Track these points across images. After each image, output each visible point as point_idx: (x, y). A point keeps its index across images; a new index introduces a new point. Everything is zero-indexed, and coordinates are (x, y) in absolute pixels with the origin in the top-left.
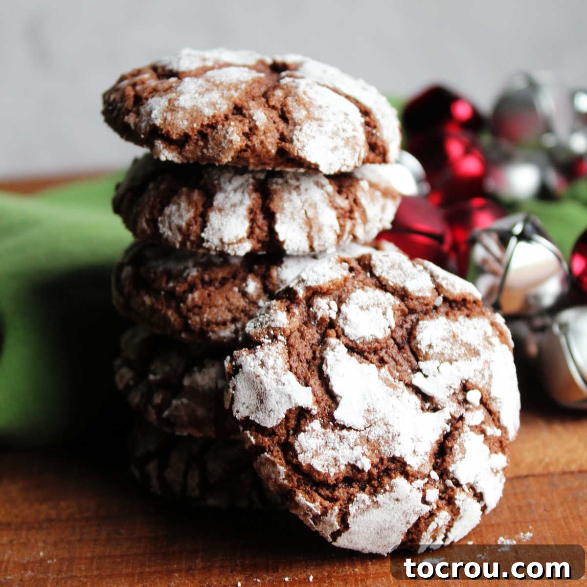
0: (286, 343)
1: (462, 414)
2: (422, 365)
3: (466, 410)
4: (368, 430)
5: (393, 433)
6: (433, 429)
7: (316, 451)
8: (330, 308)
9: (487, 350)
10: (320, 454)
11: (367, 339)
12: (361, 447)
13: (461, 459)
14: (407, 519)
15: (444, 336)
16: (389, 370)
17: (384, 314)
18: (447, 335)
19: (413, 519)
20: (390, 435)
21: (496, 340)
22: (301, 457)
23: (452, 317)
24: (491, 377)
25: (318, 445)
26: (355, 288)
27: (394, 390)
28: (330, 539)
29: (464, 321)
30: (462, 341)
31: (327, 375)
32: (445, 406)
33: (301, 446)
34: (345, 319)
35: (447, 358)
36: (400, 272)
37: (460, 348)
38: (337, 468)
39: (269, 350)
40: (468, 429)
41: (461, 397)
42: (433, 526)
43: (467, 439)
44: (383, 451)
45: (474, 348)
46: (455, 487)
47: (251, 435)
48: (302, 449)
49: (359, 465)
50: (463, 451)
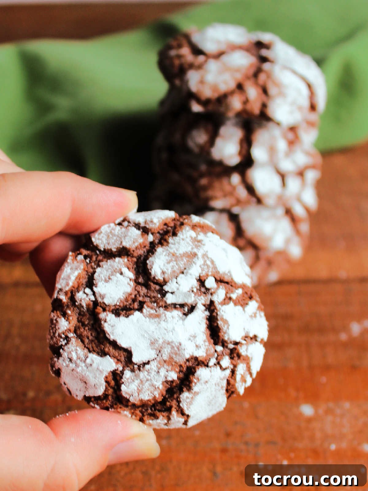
0: (76, 336)
1: (211, 299)
2: (166, 288)
3: (211, 294)
4: (160, 355)
5: (176, 346)
6: (199, 323)
7: (138, 389)
8: (87, 295)
9: (199, 248)
10: (142, 390)
11: (122, 298)
12: (163, 368)
13: (228, 328)
14: (220, 386)
15: (167, 260)
16: (148, 306)
17: (121, 274)
18: (169, 258)
19: (224, 383)
20: (176, 349)
21: (201, 236)
22: (132, 400)
23: (165, 243)
24: (212, 262)
25: (137, 385)
26: (95, 268)
27: (159, 318)
28: (184, 426)
29: (174, 240)
30: (180, 254)
31: (113, 340)
32: (196, 302)
33: (127, 393)
34: (100, 295)
35: (178, 271)
36: (115, 238)
37: (182, 260)
38: (158, 389)
39: (69, 348)
40: (220, 306)
41: (203, 290)
42: (238, 377)
43: (223, 313)
44: (178, 361)
45: (191, 253)
46: (236, 346)
47: (94, 404)
48: (129, 394)
49: (169, 379)
50: (226, 322)
